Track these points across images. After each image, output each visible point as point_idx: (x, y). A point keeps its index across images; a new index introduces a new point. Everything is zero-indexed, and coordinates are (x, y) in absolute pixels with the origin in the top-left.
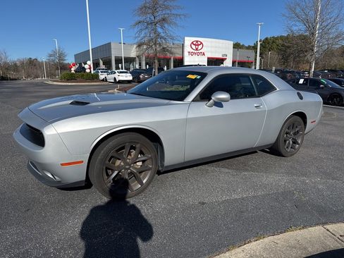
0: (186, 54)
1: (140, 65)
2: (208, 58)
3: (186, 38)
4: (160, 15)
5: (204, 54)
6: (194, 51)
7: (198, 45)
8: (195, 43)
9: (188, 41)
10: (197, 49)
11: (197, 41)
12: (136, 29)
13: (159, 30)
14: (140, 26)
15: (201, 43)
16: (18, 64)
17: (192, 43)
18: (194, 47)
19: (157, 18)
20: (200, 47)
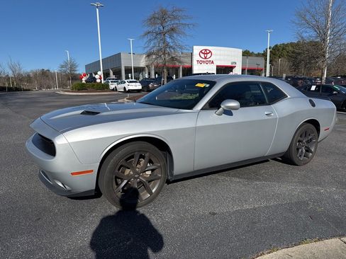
0: (195, 63)
1: (149, 74)
2: (217, 66)
3: (195, 47)
4: (169, 24)
5: (213, 62)
6: (202, 60)
7: (207, 54)
8: (203, 51)
9: (197, 50)
10: (205, 58)
11: (206, 50)
12: (146, 40)
13: (168, 40)
14: (150, 37)
15: (210, 52)
16: (31, 75)
17: (201, 52)
18: (202, 55)
19: (166, 29)
20: (209, 55)
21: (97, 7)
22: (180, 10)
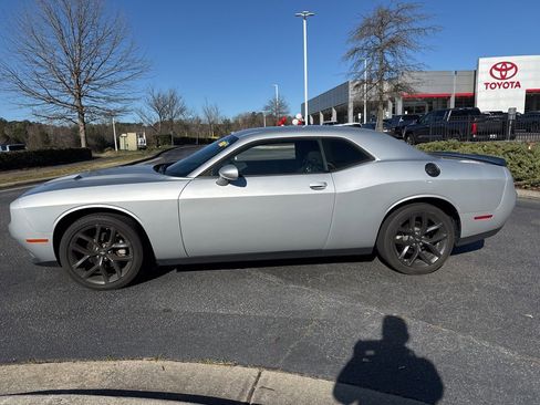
0: (480, 87)
1: (394, 111)
2: (528, 91)
3: (481, 60)
5: (518, 85)
6: (496, 81)
7: (507, 70)
8: (499, 66)
9: (485, 64)
10: (503, 78)
11: (504, 64)
15: (513, 65)
17: (495, 67)
18: (497, 74)
19: (387, 40)
20: (510, 73)
21: (305, 18)
22: (410, 7)
